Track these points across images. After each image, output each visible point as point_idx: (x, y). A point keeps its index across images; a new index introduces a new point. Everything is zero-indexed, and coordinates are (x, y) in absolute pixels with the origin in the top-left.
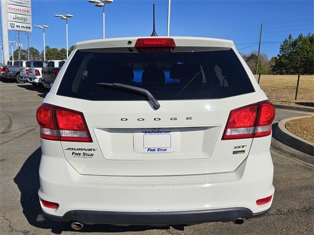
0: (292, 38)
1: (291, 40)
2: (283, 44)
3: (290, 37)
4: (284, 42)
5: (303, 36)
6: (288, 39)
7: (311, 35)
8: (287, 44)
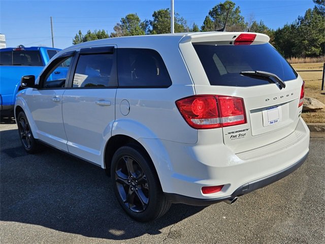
0: (82, 34)
1: (82, 36)
2: (75, 39)
3: (80, 33)
4: (76, 37)
5: (92, 33)
6: (78, 35)
7: (97, 32)
8: (78, 40)
